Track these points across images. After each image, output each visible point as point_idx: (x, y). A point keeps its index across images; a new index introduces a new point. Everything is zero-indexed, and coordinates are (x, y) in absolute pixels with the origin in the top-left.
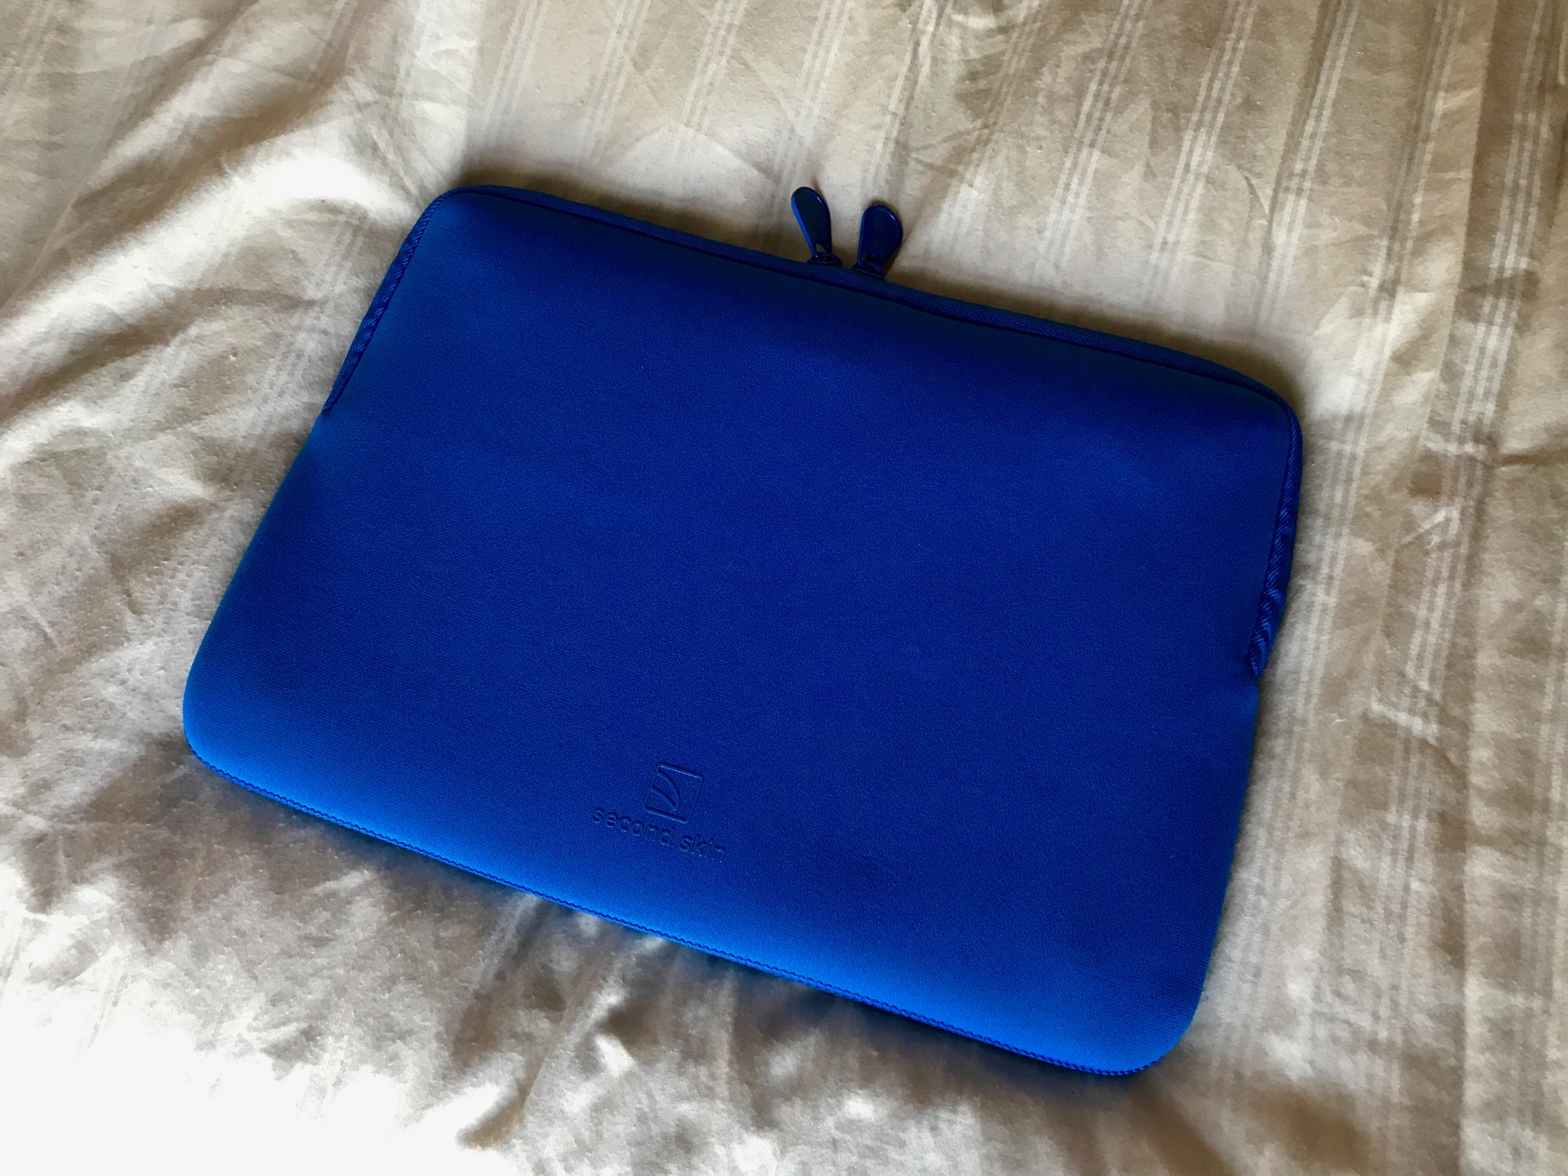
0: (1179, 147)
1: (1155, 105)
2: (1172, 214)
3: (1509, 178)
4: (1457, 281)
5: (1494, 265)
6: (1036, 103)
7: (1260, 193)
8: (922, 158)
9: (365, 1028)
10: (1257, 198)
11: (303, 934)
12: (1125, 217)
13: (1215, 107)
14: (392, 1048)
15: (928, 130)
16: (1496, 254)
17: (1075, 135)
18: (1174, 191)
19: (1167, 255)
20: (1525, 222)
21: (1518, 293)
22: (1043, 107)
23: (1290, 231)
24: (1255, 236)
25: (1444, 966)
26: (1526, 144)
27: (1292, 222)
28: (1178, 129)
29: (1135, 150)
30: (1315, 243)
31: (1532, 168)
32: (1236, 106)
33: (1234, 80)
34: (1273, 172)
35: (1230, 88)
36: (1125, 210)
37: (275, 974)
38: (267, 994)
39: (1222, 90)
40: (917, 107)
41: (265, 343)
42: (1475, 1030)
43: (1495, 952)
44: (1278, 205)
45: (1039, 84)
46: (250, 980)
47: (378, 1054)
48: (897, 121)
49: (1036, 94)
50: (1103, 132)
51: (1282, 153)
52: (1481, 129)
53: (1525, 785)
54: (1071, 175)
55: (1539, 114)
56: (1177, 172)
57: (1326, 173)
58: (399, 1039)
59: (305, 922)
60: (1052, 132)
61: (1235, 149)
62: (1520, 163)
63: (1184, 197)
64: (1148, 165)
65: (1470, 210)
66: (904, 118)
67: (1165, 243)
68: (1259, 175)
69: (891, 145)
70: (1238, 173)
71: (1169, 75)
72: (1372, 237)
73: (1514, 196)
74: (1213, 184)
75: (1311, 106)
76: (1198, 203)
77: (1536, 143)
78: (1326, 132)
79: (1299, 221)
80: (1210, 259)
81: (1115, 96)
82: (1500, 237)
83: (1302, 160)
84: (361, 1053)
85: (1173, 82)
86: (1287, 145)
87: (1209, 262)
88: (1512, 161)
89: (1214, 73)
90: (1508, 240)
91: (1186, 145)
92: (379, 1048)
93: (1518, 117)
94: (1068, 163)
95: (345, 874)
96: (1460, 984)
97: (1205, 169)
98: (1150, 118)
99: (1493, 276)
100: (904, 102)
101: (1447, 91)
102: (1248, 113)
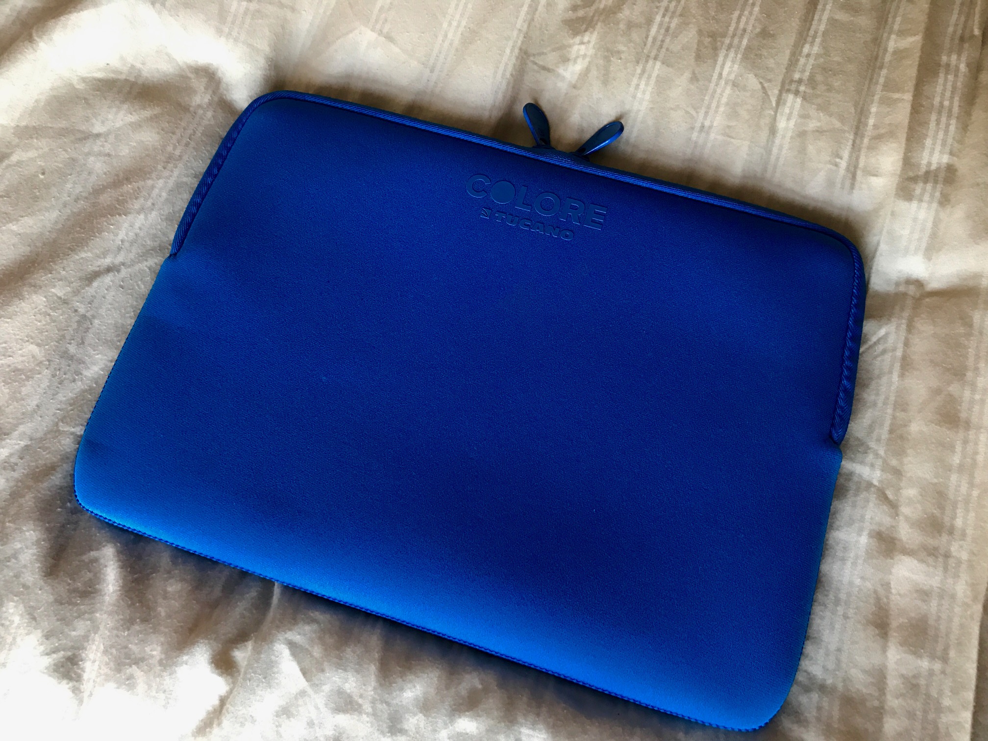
0: (716, 61)
1: (700, 32)
2: (709, 107)
3: (937, 100)
4: (898, 172)
5: (924, 162)
6: (618, 29)
7: (770, 93)
8: (537, 62)
9: (110, 657)
10: (768, 95)
11: (71, 588)
12: (677, 107)
13: (741, 34)
14: (129, 671)
15: (542, 42)
16: (926, 154)
17: (645, 51)
18: (710, 91)
19: (703, 134)
20: (946, 131)
21: (941, 179)
22: (623, 31)
23: (788, 119)
24: (765, 121)
25: (874, 637)
26: (949, 77)
27: (791, 114)
28: (715, 49)
29: (685, 63)
30: (806, 129)
31: (953, 92)
32: (756, 34)
33: (755, 16)
34: (780, 78)
35: (752, 21)
36: (677, 104)
37: (49, 616)
38: (43, 631)
39: (747, 23)
40: (535, 26)
41: (65, 165)
42: (893, 682)
43: (910, 630)
44: (782, 101)
45: (620, 16)
46: (31, 620)
47: (118, 675)
48: (522, 35)
49: (618, 23)
50: (664, 50)
51: (786, 66)
52: (920, 65)
53: (938, 515)
54: (640, 78)
55: (959, 55)
56: (713, 78)
57: (815, 82)
58: (134, 664)
59: (74, 580)
60: (629, 48)
61: (754, 63)
62: (944, 90)
63: (717, 96)
64: (694, 73)
65: (909, 122)
66: (527, 33)
67: (703, 127)
68: (770, 81)
69: (517, 51)
70: (755, 80)
71: (710, 12)
72: (844, 131)
73: (940, 113)
74: (737, 86)
75: (808, 35)
76: (726, 100)
77: (956, 76)
78: (817, 54)
79: (795, 113)
80: (733, 138)
81: (673, 25)
82: (928, 142)
83: (799, 71)
84: (106, 675)
85: (714, 17)
86: (790, 60)
87: (732, 140)
88: (939, 89)
89: (742, 10)
90: (934, 144)
91: (721, 59)
92: (119, 671)
93: (944, 58)
94: (639, 71)
95: (104, 546)
96: (884, 650)
97: (732, 77)
98: (696, 41)
99: (923, 169)
100: (527, 22)
101: (897, 35)
102: (764, 39)
